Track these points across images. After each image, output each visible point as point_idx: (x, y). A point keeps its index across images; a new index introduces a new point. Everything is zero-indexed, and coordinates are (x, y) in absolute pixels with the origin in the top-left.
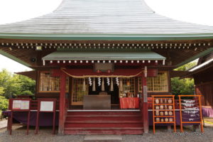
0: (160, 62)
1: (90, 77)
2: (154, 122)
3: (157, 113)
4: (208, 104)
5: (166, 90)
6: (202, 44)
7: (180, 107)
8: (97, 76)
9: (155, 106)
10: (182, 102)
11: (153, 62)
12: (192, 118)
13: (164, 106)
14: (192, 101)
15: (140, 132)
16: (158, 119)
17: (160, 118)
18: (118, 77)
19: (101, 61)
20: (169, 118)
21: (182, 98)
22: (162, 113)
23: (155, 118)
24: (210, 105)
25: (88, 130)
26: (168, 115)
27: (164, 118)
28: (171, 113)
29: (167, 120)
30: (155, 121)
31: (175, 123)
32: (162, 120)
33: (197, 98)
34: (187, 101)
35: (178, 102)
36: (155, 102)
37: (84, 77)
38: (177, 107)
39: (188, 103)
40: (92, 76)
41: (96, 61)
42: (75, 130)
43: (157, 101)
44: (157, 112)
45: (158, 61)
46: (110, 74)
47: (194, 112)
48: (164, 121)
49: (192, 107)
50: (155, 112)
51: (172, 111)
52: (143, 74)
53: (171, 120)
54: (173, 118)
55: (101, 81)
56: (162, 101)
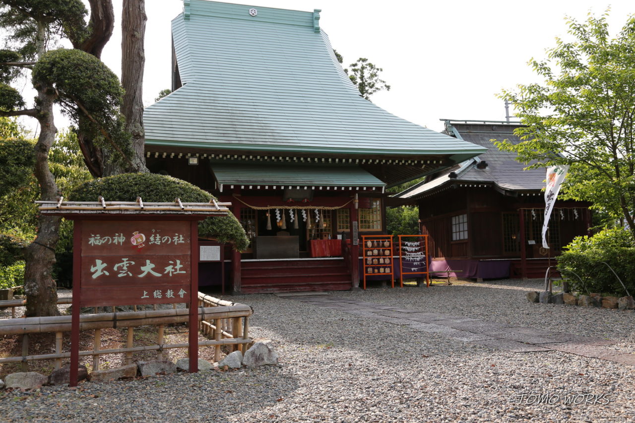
0: (379, 188)
1: (277, 208)
2: (365, 275)
3: (369, 262)
4: (440, 253)
5: (378, 227)
6: (432, 162)
7: (401, 251)
8: (288, 208)
9: (366, 251)
10: (403, 245)
11: (369, 188)
12: (415, 266)
13: (379, 251)
14: (416, 243)
15: (348, 287)
16: (370, 270)
17: (374, 268)
18: (317, 208)
19: (294, 187)
20: (385, 268)
21: (403, 239)
22: (375, 261)
23: (367, 268)
24: (444, 255)
25: (274, 287)
26: (384, 263)
27: (378, 269)
28: (387, 261)
29: (382, 270)
30: (367, 272)
31: (392, 274)
32: (376, 271)
33: (424, 238)
34: (409, 244)
35: (398, 245)
36: (366, 245)
37: (269, 208)
38: (396, 252)
39: (411, 246)
40: (281, 207)
41: (286, 187)
42: (255, 288)
43: (369, 244)
44: (369, 259)
45: (376, 188)
46: (307, 204)
47: (418, 259)
48: (379, 272)
49: (416, 251)
50: (366, 260)
51: (390, 259)
52: (353, 205)
53: (388, 270)
54: (390, 267)
55: (294, 214)
56: (375, 243)
